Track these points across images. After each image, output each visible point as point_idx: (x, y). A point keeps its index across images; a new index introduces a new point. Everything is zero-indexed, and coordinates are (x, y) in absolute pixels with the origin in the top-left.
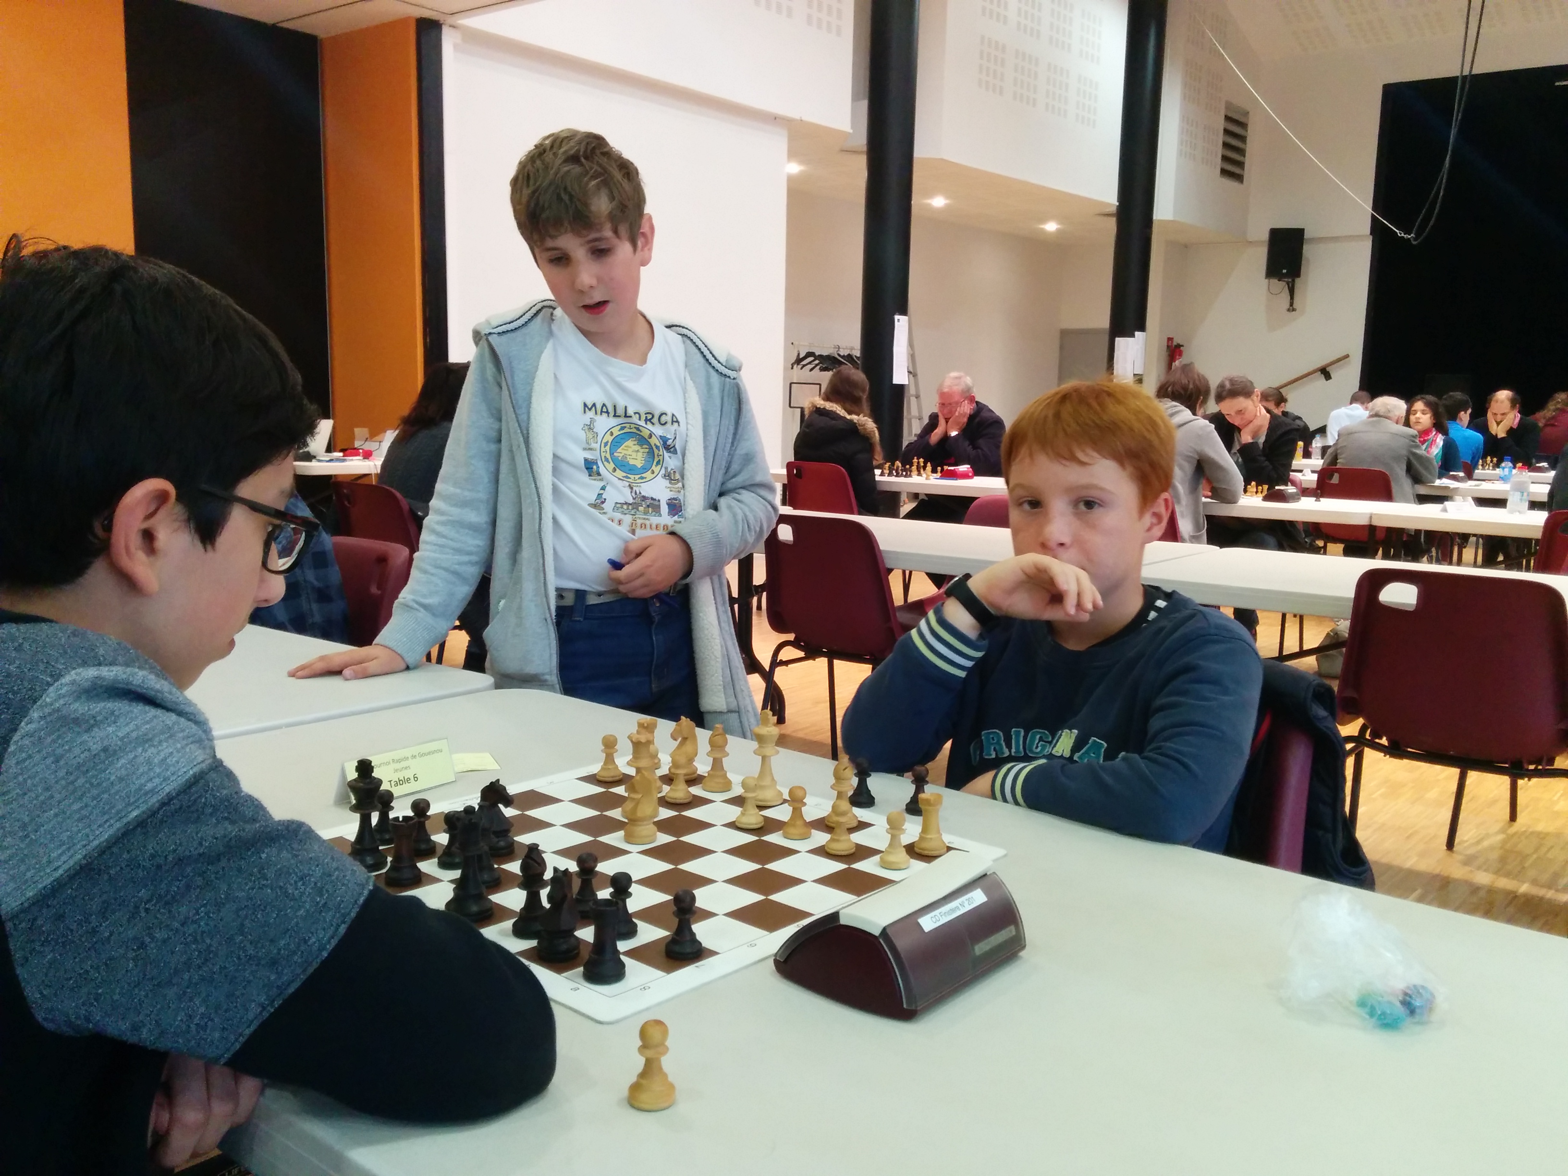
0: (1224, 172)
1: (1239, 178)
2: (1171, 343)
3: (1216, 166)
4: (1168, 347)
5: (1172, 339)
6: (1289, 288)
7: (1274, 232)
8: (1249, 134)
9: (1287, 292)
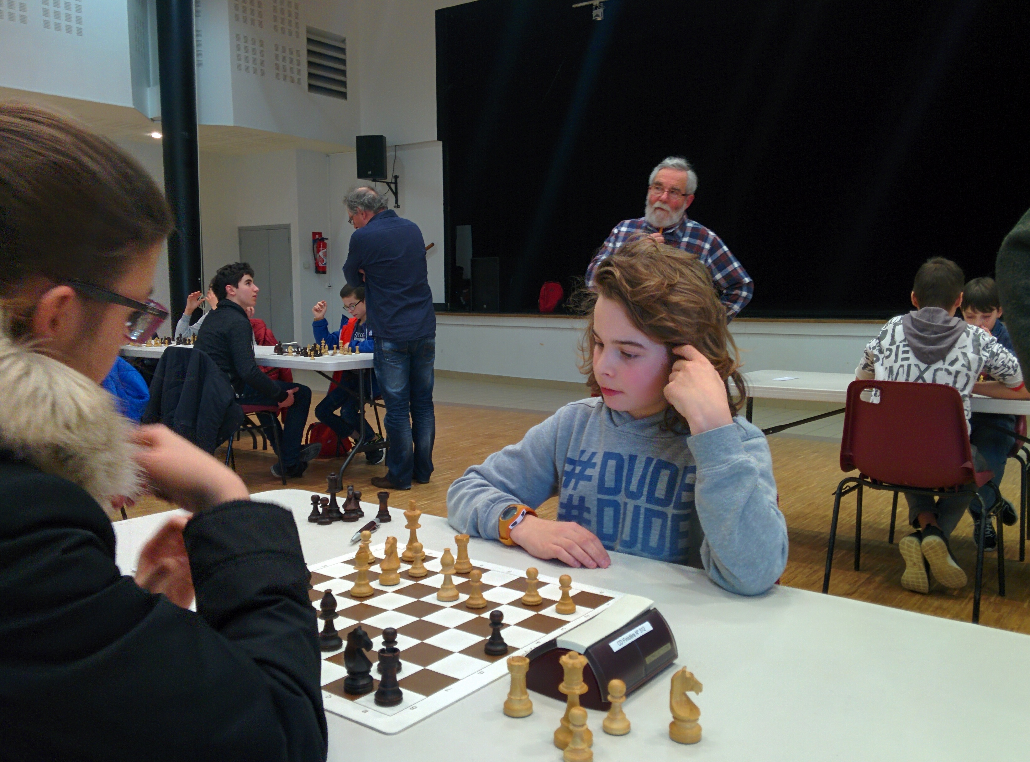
0: (312, 87)
1: (343, 95)
2: (317, 236)
3: (299, 82)
4: (315, 240)
5: (320, 234)
6: (390, 188)
7: (360, 139)
8: (349, 57)
9: (390, 191)
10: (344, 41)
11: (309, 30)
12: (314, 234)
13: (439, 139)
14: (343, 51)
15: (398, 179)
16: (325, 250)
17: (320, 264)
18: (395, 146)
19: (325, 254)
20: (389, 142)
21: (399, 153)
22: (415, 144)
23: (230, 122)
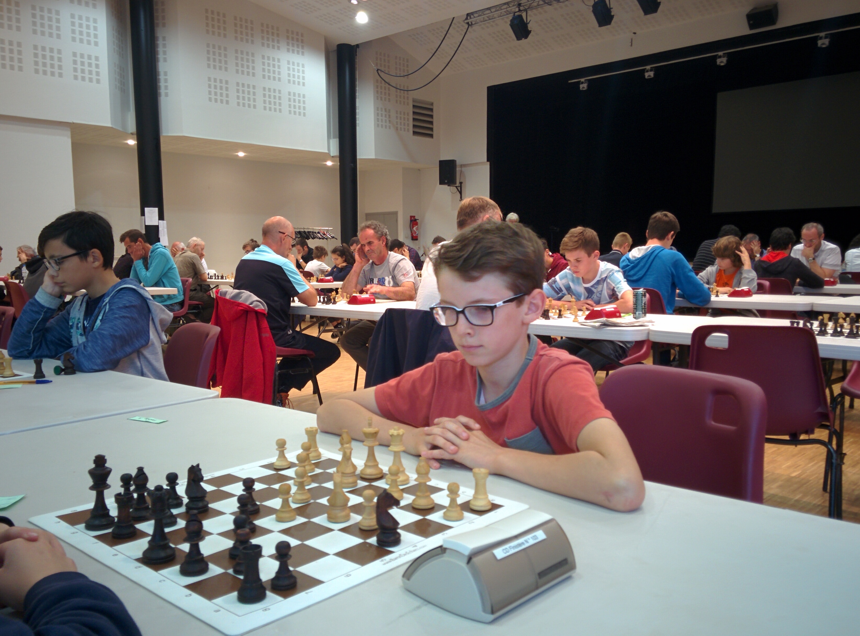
0: (415, 133)
1: (431, 136)
2: (413, 218)
3: (408, 130)
4: (411, 221)
5: (414, 217)
6: (458, 190)
7: (441, 162)
8: (435, 114)
9: (458, 192)
10: (432, 104)
11: (414, 101)
12: (411, 217)
13: (487, 161)
14: (431, 110)
15: (462, 184)
16: (417, 227)
17: (414, 235)
18: (461, 165)
19: (417, 229)
20: (458, 163)
21: (463, 169)
22: (473, 164)
23: (373, 156)
